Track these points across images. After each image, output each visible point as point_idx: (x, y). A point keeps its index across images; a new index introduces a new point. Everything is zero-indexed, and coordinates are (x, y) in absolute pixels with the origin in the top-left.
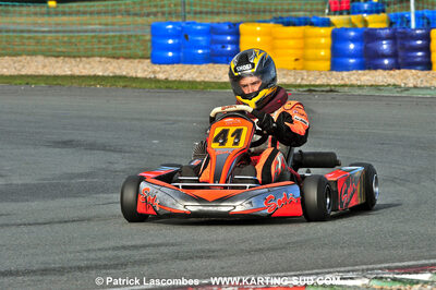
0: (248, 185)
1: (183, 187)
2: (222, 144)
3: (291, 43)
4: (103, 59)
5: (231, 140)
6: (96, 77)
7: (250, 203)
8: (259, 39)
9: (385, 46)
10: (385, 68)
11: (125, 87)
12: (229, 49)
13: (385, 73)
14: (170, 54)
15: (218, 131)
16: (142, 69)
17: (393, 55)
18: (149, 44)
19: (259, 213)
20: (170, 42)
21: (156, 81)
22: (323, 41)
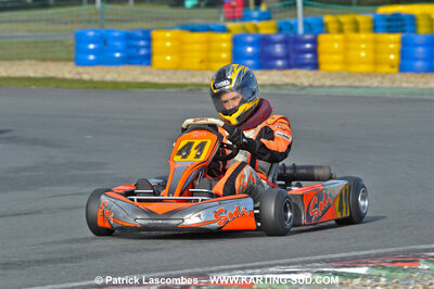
0: (200, 198)
1: (139, 200)
2: (185, 157)
3: (197, 47)
4: (33, 62)
5: (193, 152)
6: (29, 79)
7: (199, 216)
8: (168, 44)
9: (278, 49)
10: (279, 68)
11: (57, 87)
12: (143, 52)
13: (280, 73)
14: (92, 57)
15: (183, 143)
16: (67, 71)
17: (286, 57)
18: (72, 48)
19: (207, 226)
20: (92, 46)
21: (82, 81)
22: (224, 45)
